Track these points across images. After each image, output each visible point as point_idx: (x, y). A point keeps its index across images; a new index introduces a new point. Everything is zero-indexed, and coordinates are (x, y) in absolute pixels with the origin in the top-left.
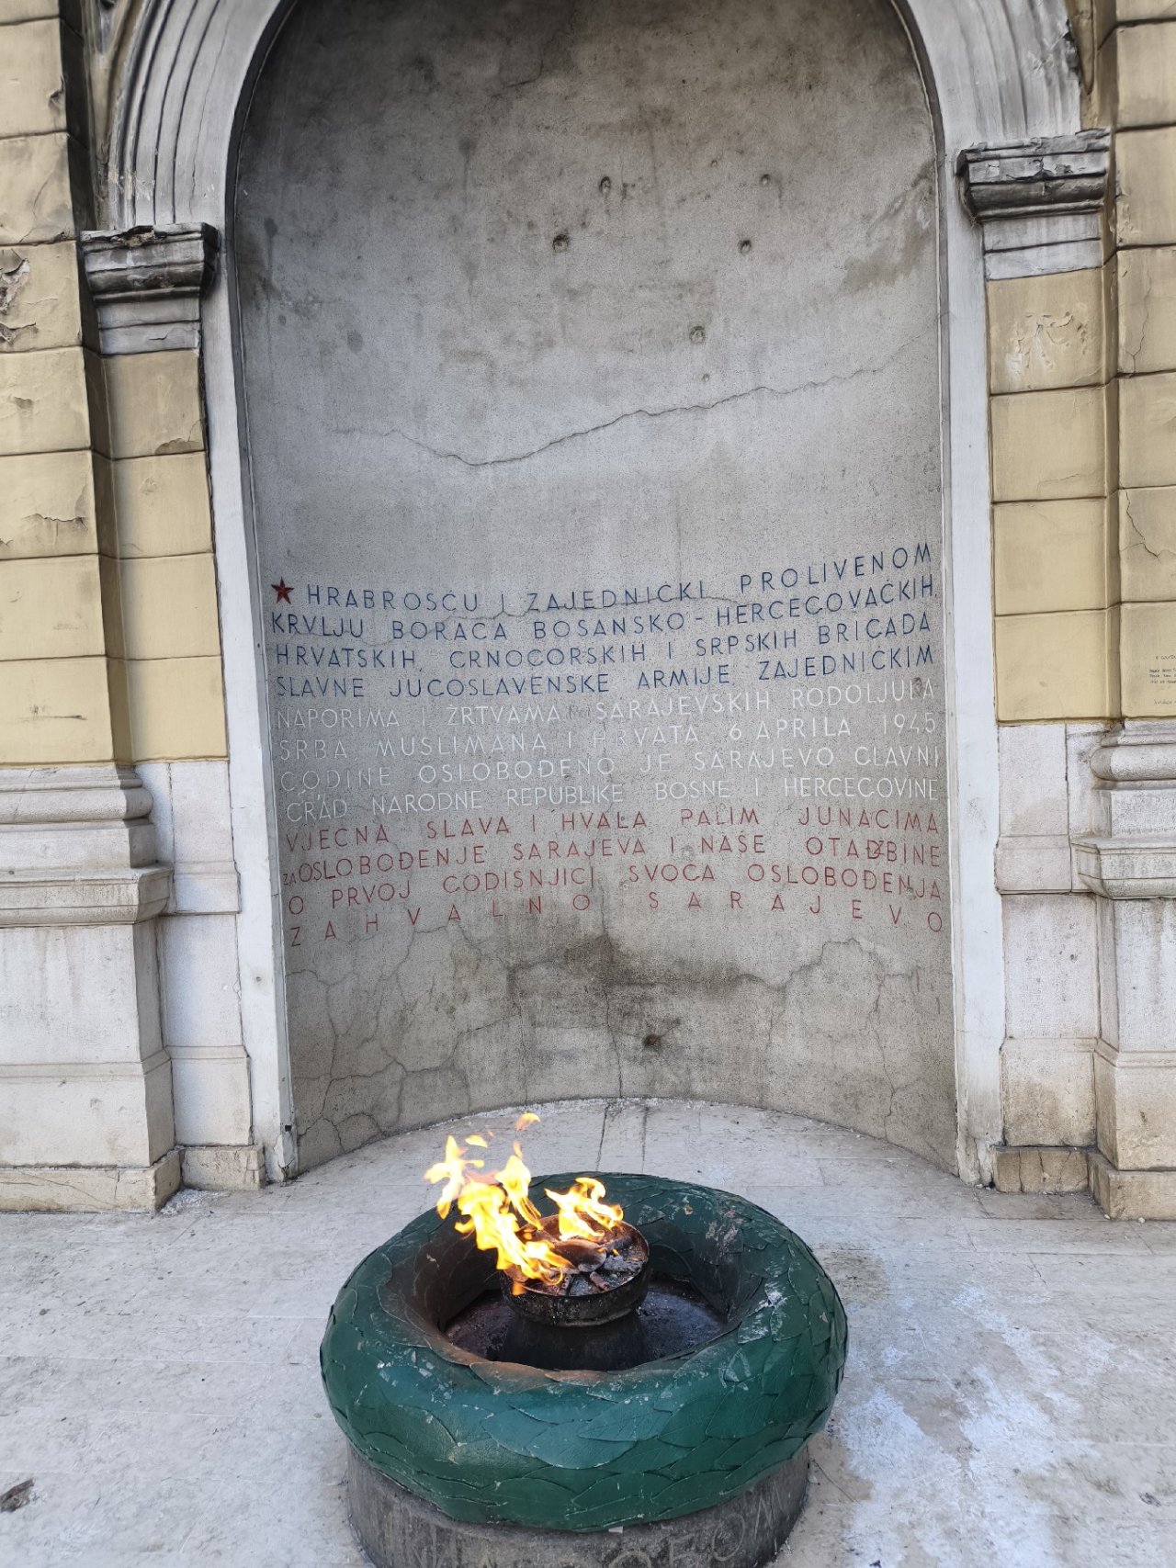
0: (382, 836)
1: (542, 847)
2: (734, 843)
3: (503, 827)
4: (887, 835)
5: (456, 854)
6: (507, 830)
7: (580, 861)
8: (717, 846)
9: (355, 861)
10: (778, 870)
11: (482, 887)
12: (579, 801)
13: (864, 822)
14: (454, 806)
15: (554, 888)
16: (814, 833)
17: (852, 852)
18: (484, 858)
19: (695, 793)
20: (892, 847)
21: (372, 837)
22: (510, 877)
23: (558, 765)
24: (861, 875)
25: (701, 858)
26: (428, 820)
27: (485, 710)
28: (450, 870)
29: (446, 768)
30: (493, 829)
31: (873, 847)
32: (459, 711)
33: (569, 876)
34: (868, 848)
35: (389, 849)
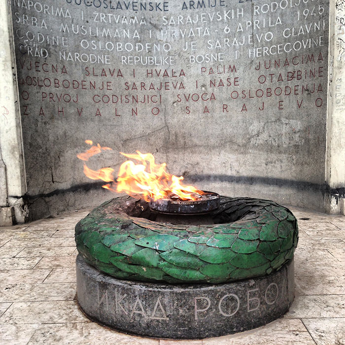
0: (64, 71)
1: (138, 84)
2: (225, 82)
3: (120, 74)
4: (297, 67)
5: (99, 85)
6: (122, 76)
7: (154, 92)
8: (217, 84)
9: (52, 80)
10: (245, 93)
11: (111, 101)
12: (154, 63)
13: (286, 64)
14: (97, 61)
15: (143, 104)
16: (263, 73)
17: (280, 79)
18: (111, 88)
19: (207, 60)
20: (299, 73)
21: (59, 70)
22: (124, 98)
23: (144, 46)
24: (284, 89)
25: (210, 90)
26: (86, 66)
27: (111, 16)
28: (96, 92)
29: (93, 42)
30: (115, 74)
31: (290, 75)
32: (99, 15)
33: (150, 99)
34: (288, 76)
35: (68, 78)
